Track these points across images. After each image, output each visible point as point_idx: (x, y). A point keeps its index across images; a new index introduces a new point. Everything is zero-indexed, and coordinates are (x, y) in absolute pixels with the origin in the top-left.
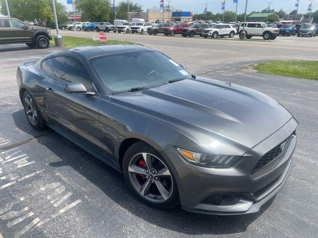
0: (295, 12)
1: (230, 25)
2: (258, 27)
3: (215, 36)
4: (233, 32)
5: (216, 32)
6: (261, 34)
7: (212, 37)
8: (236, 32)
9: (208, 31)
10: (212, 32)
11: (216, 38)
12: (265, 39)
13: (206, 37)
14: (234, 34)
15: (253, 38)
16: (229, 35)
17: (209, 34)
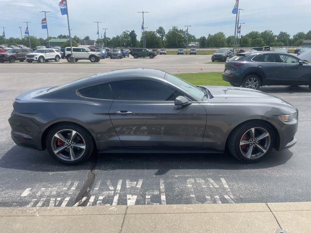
0: (87, 38)
1: (54, 50)
2: (83, 51)
3: (42, 60)
4: (57, 56)
5: (42, 57)
6: (88, 57)
7: (39, 61)
8: (60, 56)
9: (33, 56)
10: (38, 57)
11: (43, 62)
12: (92, 62)
13: (30, 61)
14: (60, 58)
15: (79, 61)
16: (55, 59)
17: (35, 59)
